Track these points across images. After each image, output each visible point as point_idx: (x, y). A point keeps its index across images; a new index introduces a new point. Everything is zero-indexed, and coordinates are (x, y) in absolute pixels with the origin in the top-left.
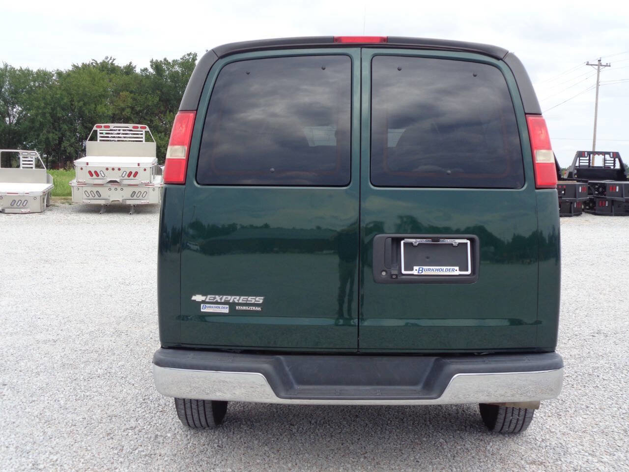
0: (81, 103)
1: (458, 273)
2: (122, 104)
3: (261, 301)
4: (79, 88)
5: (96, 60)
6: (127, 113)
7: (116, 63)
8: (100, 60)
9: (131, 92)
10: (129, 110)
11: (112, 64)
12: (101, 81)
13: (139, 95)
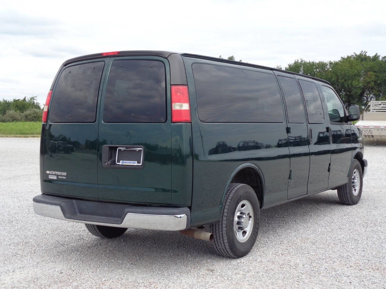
0: (343, 80)
1: (136, 164)
2: (368, 79)
3: (66, 174)
4: (342, 71)
5: (356, 53)
6: (372, 85)
7: (368, 55)
8: (358, 53)
9: (375, 72)
10: (373, 83)
11: (365, 55)
12: (356, 66)
13: (380, 73)
